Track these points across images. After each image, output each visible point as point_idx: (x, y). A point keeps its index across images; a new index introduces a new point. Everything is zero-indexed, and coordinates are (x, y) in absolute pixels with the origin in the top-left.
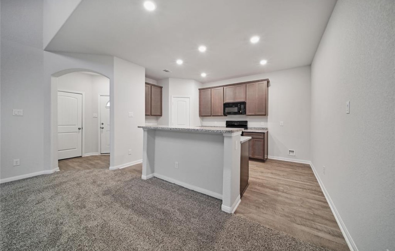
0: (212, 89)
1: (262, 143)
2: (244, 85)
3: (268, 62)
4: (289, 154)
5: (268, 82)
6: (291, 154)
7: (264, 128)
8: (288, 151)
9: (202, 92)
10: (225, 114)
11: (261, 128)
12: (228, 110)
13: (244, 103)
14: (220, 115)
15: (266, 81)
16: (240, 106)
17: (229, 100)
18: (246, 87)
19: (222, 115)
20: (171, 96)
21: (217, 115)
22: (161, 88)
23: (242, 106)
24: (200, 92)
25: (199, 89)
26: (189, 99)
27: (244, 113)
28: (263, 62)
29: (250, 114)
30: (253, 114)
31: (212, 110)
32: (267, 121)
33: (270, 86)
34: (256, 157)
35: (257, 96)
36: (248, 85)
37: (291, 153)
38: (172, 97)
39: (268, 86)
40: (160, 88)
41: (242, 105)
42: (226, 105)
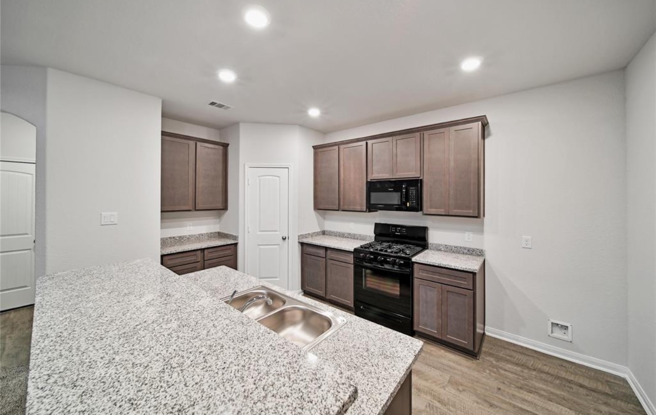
0: (342, 147)
1: (468, 301)
2: (418, 134)
3: (486, 65)
4: (552, 332)
5: (485, 125)
6: (558, 333)
7: (474, 250)
8: (550, 325)
9: (319, 153)
10: (371, 207)
11: (465, 248)
12: (376, 197)
13: (416, 183)
14: (358, 208)
15: (480, 123)
16: (406, 188)
17: (379, 173)
18: (422, 140)
19: (364, 208)
20: (244, 165)
21: (351, 208)
22: (225, 146)
23: (413, 191)
24: (315, 154)
25: (314, 147)
26: (287, 169)
27: (418, 207)
28: (471, 65)
29: (433, 211)
30: (442, 211)
31: (342, 196)
32: (481, 231)
33: (489, 135)
34: (451, 338)
35: (452, 164)
36: (426, 133)
37: (556, 329)
38: (246, 167)
39: (484, 137)
40: (223, 146)
41: (411, 188)
42: (373, 186)
